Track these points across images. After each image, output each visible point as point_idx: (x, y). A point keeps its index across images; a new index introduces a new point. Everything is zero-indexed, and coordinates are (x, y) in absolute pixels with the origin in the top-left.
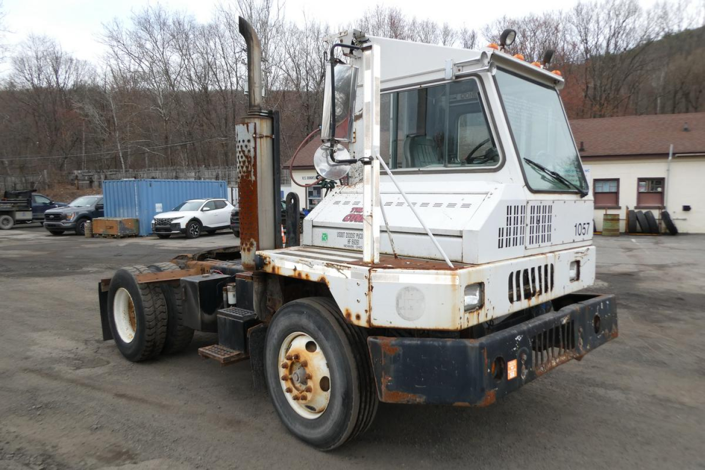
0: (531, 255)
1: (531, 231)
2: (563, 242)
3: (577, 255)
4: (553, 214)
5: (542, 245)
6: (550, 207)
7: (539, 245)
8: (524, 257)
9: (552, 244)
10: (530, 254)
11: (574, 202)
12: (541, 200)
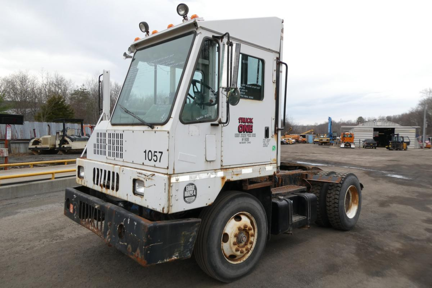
0: (110, 164)
1: (109, 149)
2: (133, 162)
3: (140, 175)
4: (124, 140)
5: (117, 159)
6: (122, 135)
7: (115, 159)
8: (106, 163)
9: (123, 160)
10: (110, 162)
11: (143, 132)
12: (115, 130)
